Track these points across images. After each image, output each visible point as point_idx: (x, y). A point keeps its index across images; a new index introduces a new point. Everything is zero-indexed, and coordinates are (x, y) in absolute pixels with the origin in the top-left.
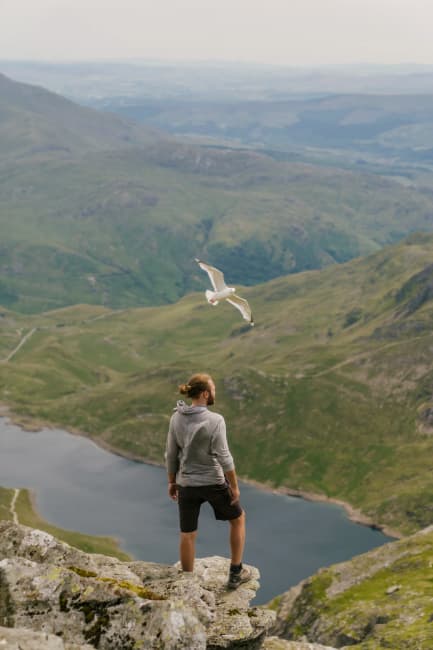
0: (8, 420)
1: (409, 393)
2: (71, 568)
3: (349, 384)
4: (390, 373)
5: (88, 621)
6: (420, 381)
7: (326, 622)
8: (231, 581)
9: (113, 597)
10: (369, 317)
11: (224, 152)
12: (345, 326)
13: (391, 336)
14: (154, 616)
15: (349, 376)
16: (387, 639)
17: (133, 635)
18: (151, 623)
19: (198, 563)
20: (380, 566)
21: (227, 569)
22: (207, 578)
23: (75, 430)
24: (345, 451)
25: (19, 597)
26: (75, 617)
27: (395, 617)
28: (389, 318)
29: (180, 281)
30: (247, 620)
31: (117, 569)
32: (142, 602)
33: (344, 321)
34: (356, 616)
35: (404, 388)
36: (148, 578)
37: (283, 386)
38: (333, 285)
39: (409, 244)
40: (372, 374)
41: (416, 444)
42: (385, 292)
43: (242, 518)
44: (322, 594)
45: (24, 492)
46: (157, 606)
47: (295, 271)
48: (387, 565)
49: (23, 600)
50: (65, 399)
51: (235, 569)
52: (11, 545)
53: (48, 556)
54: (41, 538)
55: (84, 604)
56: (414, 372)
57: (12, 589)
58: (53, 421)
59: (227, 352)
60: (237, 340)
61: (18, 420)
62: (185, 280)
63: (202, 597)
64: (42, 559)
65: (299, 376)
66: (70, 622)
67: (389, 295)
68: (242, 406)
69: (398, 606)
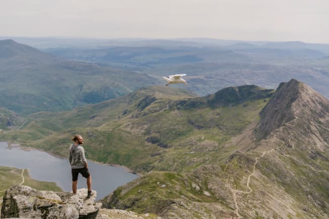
0: (20, 148)
1: (142, 133)
2: (37, 197)
3: (125, 132)
4: (137, 128)
5: (42, 213)
6: (145, 130)
7: (121, 202)
8: (88, 196)
9: (50, 204)
10: (130, 112)
11: (85, 64)
12: (123, 115)
13: (137, 117)
14: (63, 209)
15: (125, 129)
16: (139, 205)
17: (56, 215)
18: (62, 212)
19: (78, 191)
20: (136, 184)
21: (87, 192)
22: (80, 195)
23: (41, 150)
24: (125, 151)
25: (20, 207)
26: (38, 212)
27: (141, 199)
28: (136, 112)
29: (73, 103)
30: (93, 206)
31: (53, 195)
32: (59, 205)
33: (123, 113)
34: (129, 200)
35: (141, 132)
36: (63, 197)
37: (106, 134)
38: (119, 103)
39: (141, 90)
40: (132, 128)
41: (145, 148)
42: (135, 104)
43: (90, 177)
44: (120, 194)
45: (26, 170)
46: (64, 206)
47: (108, 99)
48: (138, 184)
49: (21, 208)
50: (38, 140)
51: (89, 192)
52: (18, 191)
53: (29, 194)
54: (27, 188)
55: (41, 207)
56: (144, 127)
57: (18, 205)
58: (35, 147)
59: (88, 124)
60: (91, 121)
61: (23, 148)
62: (75, 103)
63: (79, 201)
64: (28, 195)
65: (111, 130)
66: (37, 213)
67: (136, 105)
68: (93, 140)
69: (142, 195)
